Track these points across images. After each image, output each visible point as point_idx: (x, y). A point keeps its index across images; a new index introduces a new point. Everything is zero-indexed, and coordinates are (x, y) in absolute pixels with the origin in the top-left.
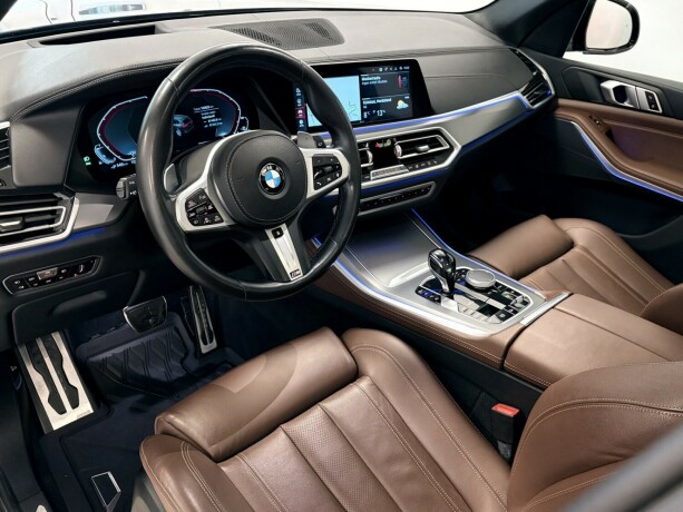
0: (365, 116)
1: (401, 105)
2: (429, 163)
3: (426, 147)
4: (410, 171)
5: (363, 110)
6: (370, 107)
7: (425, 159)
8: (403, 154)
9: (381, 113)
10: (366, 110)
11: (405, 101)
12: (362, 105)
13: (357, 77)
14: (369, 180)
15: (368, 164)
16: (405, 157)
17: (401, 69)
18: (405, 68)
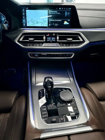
0: (50, 25)
1: (66, 23)
2: (71, 45)
3: (71, 39)
4: (61, 46)
5: (49, 23)
6: (52, 22)
7: (69, 43)
9: (56, 25)
10: (50, 23)
11: (68, 22)
12: (48, 21)
13: (47, 11)
14: (41, 46)
15: (43, 41)
16: (60, 41)
17: (67, 9)
18: (69, 9)
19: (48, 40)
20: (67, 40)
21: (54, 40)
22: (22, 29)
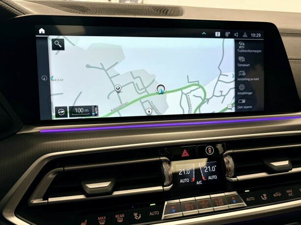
2: (290, 192)
7: (282, 184)
8: (238, 172)
14: (158, 220)
15: (160, 188)
16: (240, 178)
17: (245, 35)
18: (253, 35)
19: (187, 180)
20: (270, 170)
21: (212, 174)
22: (37, 129)
